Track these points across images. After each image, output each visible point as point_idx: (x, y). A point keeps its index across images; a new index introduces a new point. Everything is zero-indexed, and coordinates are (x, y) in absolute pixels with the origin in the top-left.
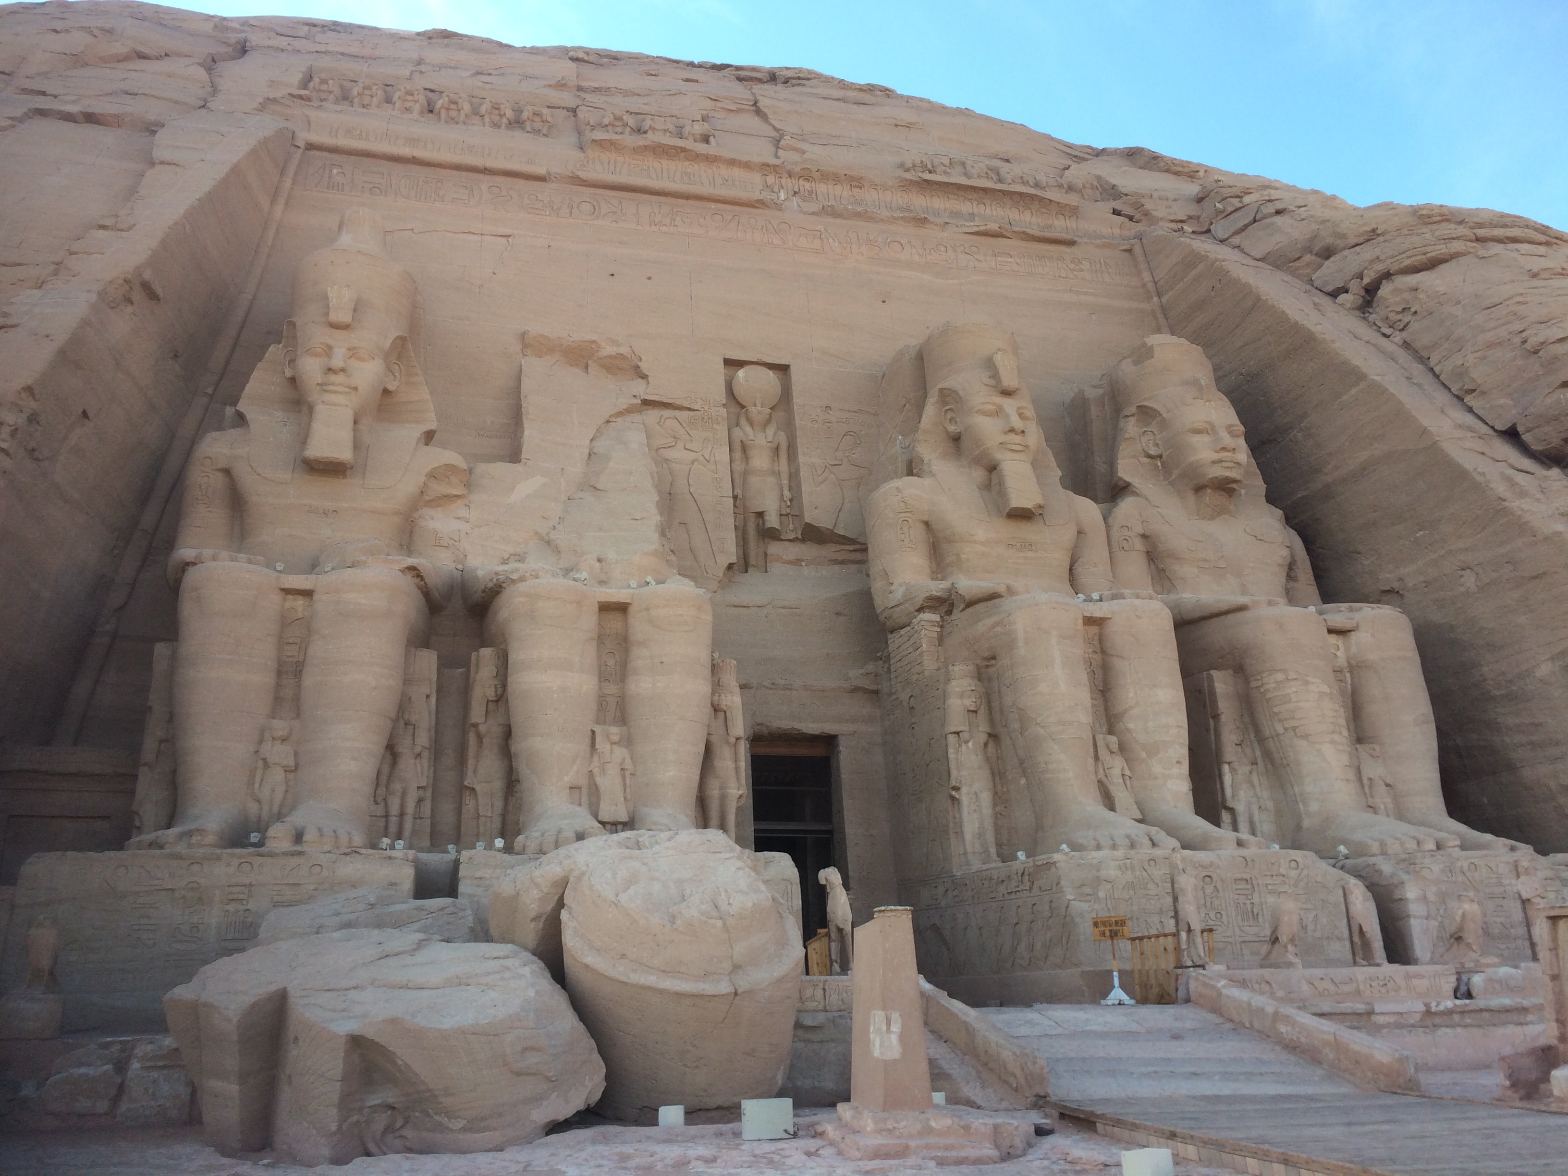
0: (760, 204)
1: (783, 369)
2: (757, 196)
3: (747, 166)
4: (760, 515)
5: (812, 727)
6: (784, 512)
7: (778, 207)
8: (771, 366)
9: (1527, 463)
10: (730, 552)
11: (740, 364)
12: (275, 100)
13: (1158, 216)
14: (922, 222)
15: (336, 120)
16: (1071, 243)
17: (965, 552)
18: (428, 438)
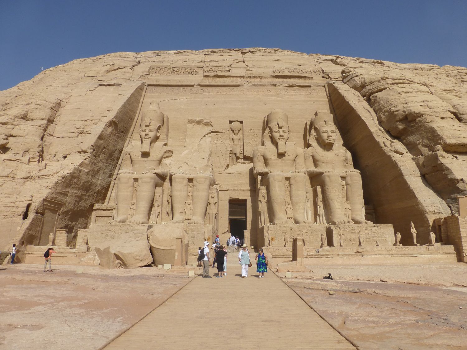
0: (238, 86)
1: (241, 122)
2: (238, 84)
3: (236, 77)
4: (235, 154)
5: (241, 198)
6: (241, 153)
7: (243, 85)
8: (239, 121)
9: (390, 138)
12: (142, 76)
13: (331, 77)
14: (275, 85)
15: (154, 79)
16: (310, 86)
17: (270, 162)
18: (165, 145)
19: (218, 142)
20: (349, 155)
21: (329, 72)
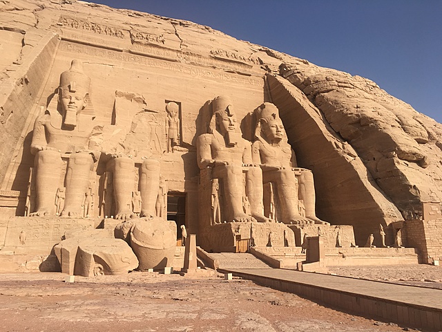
0: (176, 61)
1: (179, 104)
2: (175, 59)
3: (173, 50)
4: (172, 139)
6: (178, 138)
7: (180, 62)
10: (165, 148)
12: (53, 26)
13: (270, 69)
14: (215, 68)
15: (68, 32)
16: (250, 75)
17: (219, 152)
18: (93, 119)
19: (153, 123)
21: (268, 64)
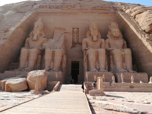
0: (77, 13)
3: (76, 9)
4: (75, 42)
5: (77, 61)
6: (77, 42)
7: (79, 13)
8: (77, 28)
10: (71, 45)
11: (74, 28)
12: (36, 9)
13: (118, 9)
16: (108, 13)
18: (44, 37)
19: (68, 37)
20: (125, 42)
21: (117, 8)
